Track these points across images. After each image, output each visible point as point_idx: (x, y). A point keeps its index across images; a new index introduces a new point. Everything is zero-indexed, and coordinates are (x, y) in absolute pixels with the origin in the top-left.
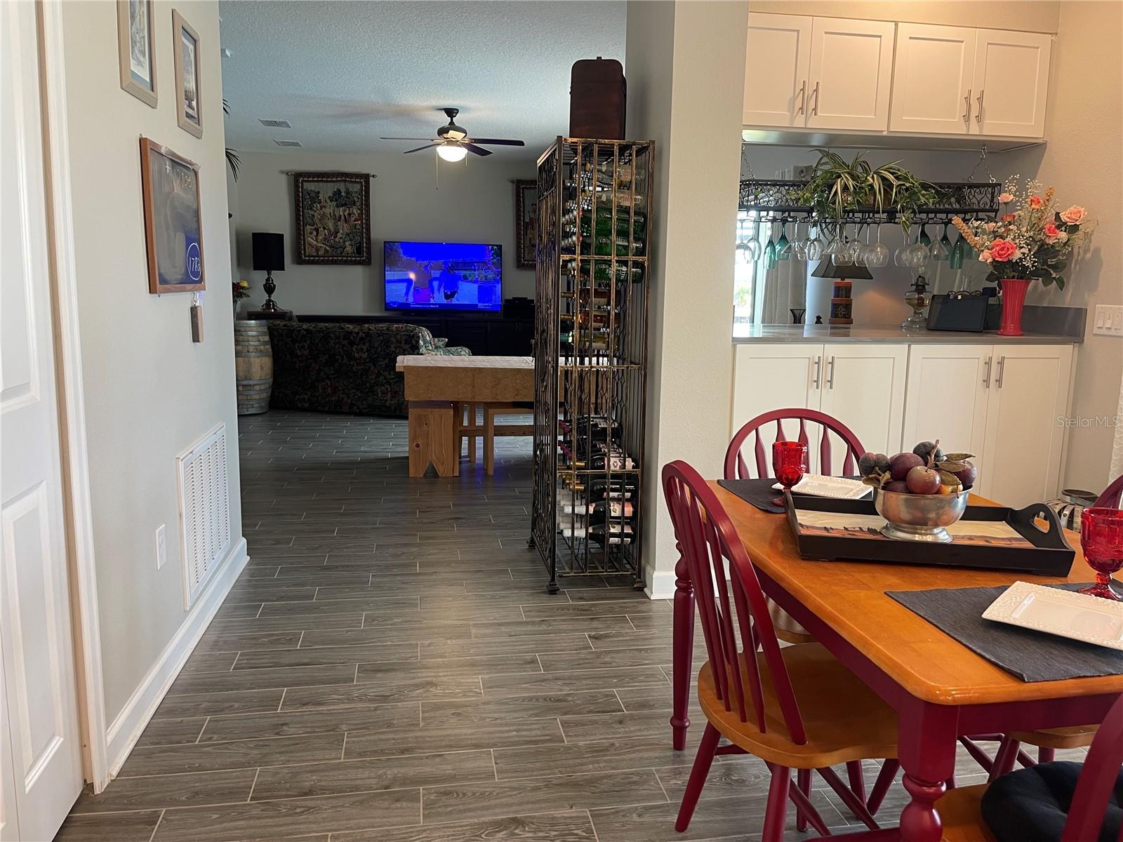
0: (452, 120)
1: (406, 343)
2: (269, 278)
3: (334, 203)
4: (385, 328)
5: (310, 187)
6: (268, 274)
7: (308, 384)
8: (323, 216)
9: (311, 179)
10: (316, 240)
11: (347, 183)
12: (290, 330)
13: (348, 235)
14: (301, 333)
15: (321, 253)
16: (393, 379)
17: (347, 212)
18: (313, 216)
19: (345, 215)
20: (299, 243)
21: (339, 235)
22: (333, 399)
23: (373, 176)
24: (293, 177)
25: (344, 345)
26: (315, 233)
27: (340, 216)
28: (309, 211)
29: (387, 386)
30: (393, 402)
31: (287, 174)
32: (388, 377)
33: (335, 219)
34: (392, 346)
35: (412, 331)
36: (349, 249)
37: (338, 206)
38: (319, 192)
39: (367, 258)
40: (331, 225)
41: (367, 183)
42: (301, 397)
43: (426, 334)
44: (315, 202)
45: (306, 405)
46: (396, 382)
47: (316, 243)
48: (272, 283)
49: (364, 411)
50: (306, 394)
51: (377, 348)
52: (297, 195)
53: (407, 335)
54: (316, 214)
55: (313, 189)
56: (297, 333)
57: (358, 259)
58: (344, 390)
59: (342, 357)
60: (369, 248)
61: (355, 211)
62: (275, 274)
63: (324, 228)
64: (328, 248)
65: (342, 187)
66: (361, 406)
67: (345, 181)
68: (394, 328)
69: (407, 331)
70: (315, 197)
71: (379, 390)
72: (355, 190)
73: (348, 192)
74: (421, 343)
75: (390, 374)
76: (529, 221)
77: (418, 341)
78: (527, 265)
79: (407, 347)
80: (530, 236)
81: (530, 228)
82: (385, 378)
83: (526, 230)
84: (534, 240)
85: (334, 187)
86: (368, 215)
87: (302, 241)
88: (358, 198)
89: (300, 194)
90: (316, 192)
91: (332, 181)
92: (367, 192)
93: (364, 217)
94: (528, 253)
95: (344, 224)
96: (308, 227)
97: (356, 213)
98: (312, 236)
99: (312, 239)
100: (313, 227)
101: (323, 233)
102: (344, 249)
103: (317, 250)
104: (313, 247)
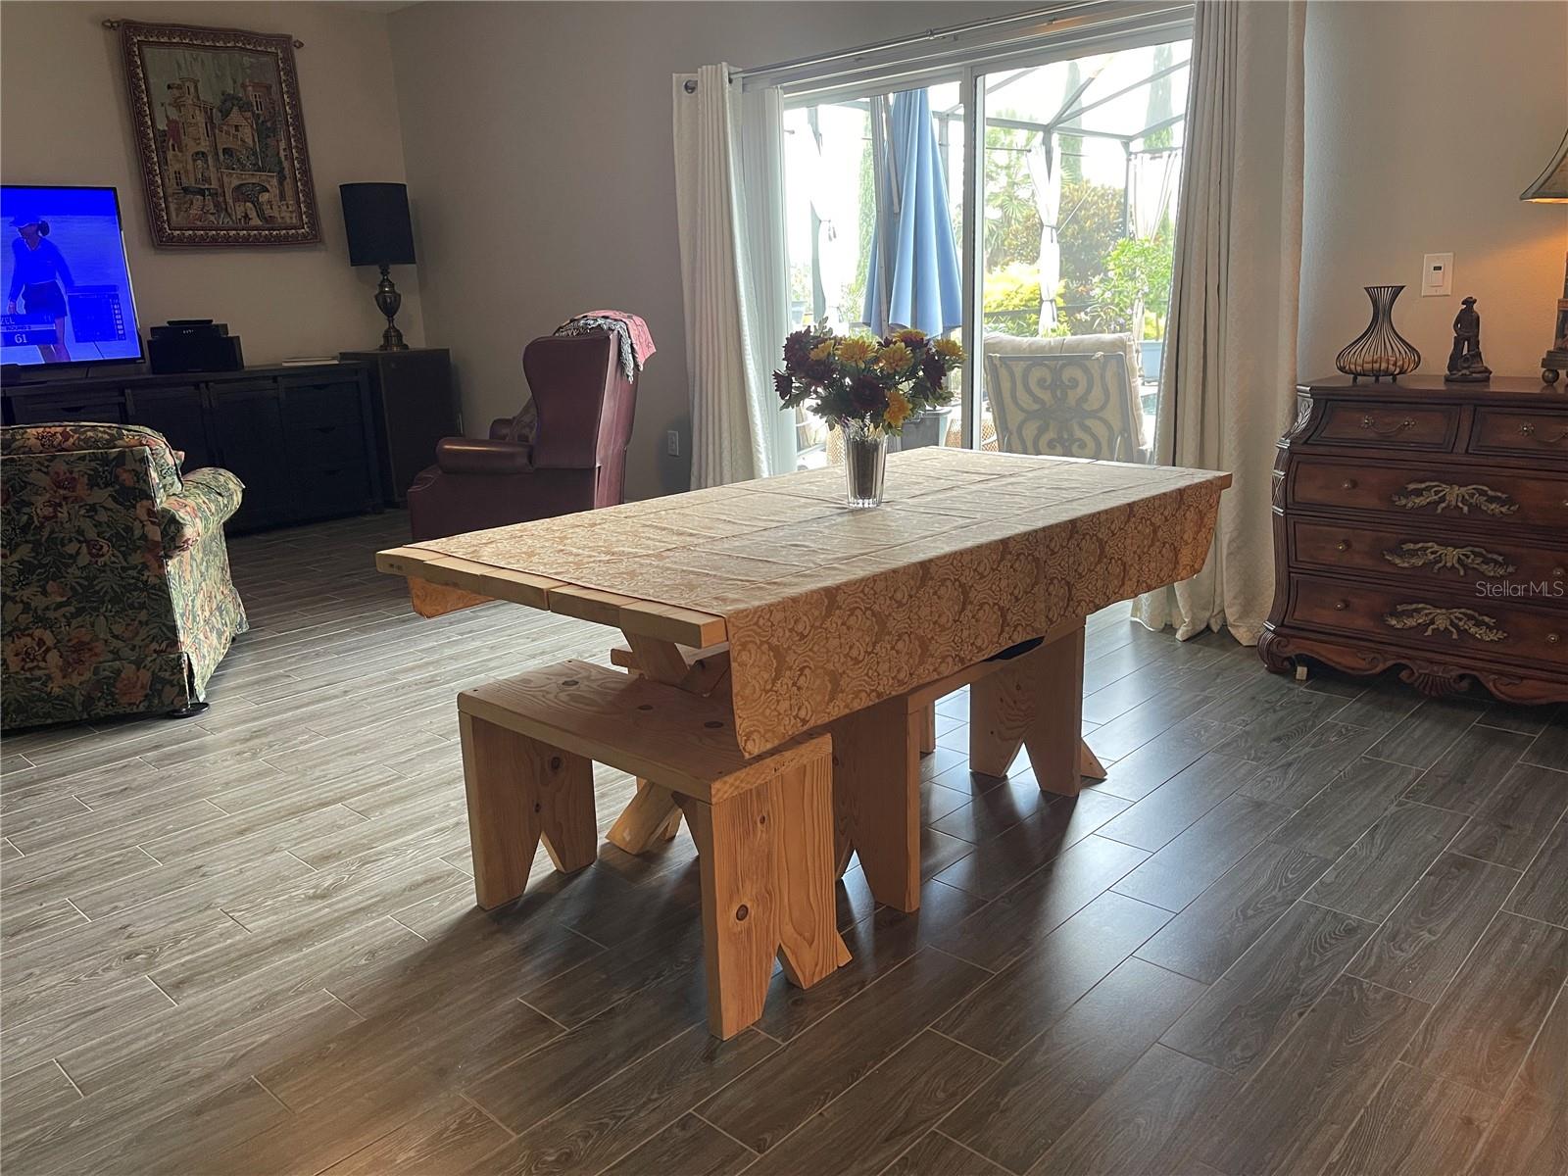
1: (93, 484)
16: (60, 605)
29: (38, 633)
32: (39, 602)
34: (40, 501)
35: (111, 443)
46: (74, 616)
53: (94, 457)
68: (33, 441)
69: (89, 443)
74: (152, 476)
75: (45, 593)
76: (166, 128)
77: (147, 473)
78: (180, 239)
79: (101, 496)
80: (174, 166)
81: (173, 146)
82: (27, 608)
83: (162, 150)
84: (187, 177)
94: (178, 210)
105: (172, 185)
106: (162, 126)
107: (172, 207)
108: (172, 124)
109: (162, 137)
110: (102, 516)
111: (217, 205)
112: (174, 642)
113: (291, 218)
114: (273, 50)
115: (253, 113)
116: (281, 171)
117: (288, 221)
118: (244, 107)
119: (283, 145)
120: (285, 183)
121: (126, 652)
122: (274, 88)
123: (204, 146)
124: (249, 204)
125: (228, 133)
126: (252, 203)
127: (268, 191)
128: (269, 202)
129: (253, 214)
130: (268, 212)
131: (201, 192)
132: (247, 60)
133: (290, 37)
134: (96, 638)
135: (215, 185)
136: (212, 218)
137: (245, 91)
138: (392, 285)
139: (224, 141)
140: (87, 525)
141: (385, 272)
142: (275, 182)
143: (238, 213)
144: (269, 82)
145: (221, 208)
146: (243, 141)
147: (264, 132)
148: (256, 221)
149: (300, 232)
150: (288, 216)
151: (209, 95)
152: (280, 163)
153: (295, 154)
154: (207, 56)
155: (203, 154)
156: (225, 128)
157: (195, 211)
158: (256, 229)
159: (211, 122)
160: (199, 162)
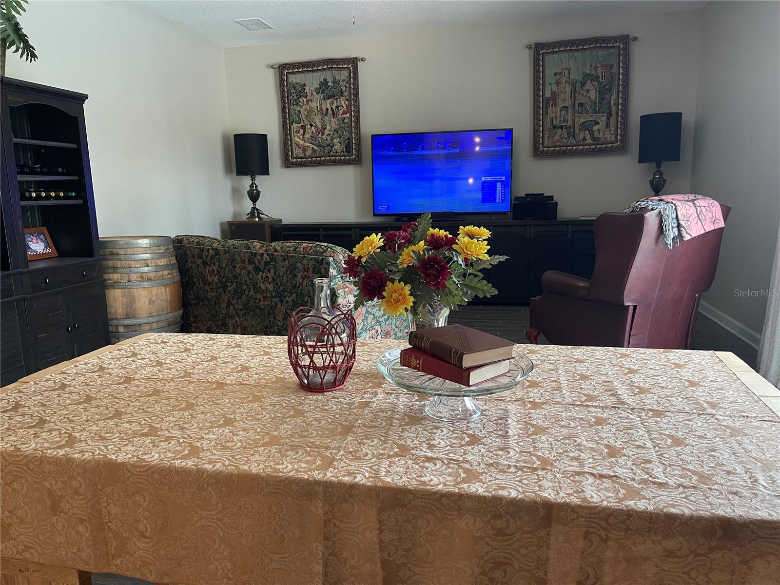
1: (313, 271)
2: (252, 184)
3: (321, 96)
4: (292, 249)
5: (295, 79)
6: (252, 180)
8: (310, 111)
9: (296, 70)
10: (304, 140)
11: (334, 72)
13: (336, 131)
15: (308, 153)
17: (335, 104)
18: (300, 112)
19: (332, 108)
20: (286, 144)
21: (327, 132)
23: (362, 60)
24: (278, 70)
25: (249, 272)
26: (301, 131)
27: (327, 109)
28: (295, 107)
31: (272, 67)
33: (322, 114)
36: (338, 147)
37: (324, 99)
38: (304, 85)
39: (357, 156)
41: (356, 68)
44: (301, 97)
47: (302, 142)
48: (256, 189)
51: (283, 277)
52: (282, 90)
53: (315, 260)
55: (298, 82)
57: (347, 158)
59: (249, 287)
60: (358, 145)
62: (260, 180)
63: (311, 125)
64: (315, 148)
65: (328, 76)
67: (332, 68)
68: (302, 249)
70: (300, 91)
72: (343, 78)
73: (335, 82)
76: (550, 96)
78: (547, 152)
80: (551, 115)
81: (552, 105)
83: (546, 108)
84: (556, 120)
85: (320, 78)
86: (357, 106)
87: (289, 142)
88: (346, 87)
89: (285, 88)
90: (301, 85)
91: (317, 70)
92: (356, 78)
93: (353, 109)
94: (549, 137)
95: (332, 119)
96: (295, 125)
97: (344, 105)
98: (299, 134)
99: (299, 138)
100: (300, 125)
101: (311, 130)
102: (332, 147)
103: (304, 150)
104: (300, 148)
105: (548, 125)
106: (548, 95)
107: (546, 136)
108: (554, 95)
109: (547, 101)
113: (611, 138)
114: (618, 44)
115: (599, 82)
116: (611, 111)
117: (609, 139)
119: (614, 97)
120: (611, 118)
122: (614, 67)
123: (568, 103)
124: (587, 132)
125: (583, 95)
126: (589, 131)
127: (599, 124)
128: (599, 130)
129: (588, 137)
130: (596, 135)
131: (562, 127)
132: (600, 53)
133: (628, 36)
135: (570, 123)
136: (565, 141)
137: (596, 71)
138: (661, 174)
139: (580, 99)
141: (659, 166)
142: (604, 118)
143: (581, 137)
144: (611, 63)
145: (571, 134)
147: (604, 92)
148: (589, 141)
149: (615, 145)
150: (609, 137)
151: (575, 76)
152: (610, 107)
153: (620, 101)
154: (578, 55)
155: (566, 107)
156: (581, 92)
157: (557, 137)
158: (588, 144)
159: (574, 91)
160: (563, 112)
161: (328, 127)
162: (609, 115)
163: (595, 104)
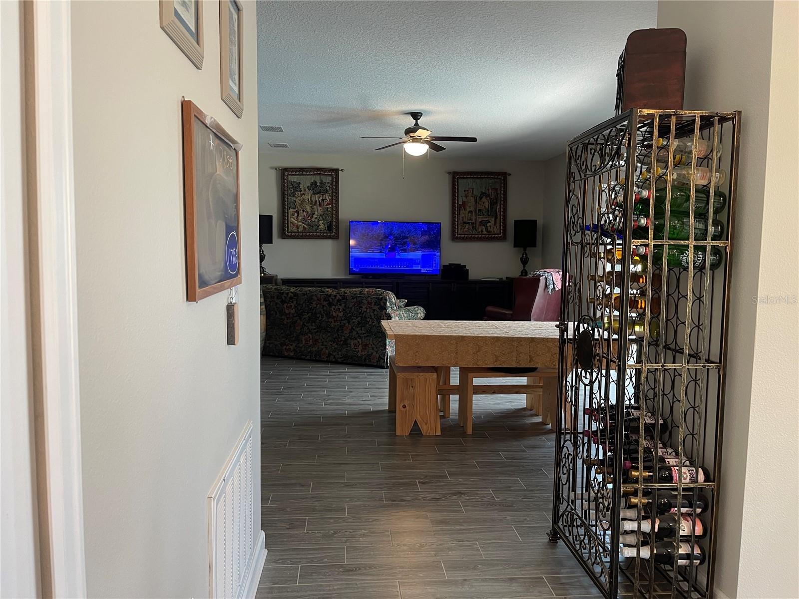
0: (417, 122)
1: (375, 305)
2: (261, 249)
3: (312, 192)
4: (358, 292)
5: (293, 179)
7: (293, 337)
8: (303, 201)
9: (294, 173)
10: (297, 220)
11: (322, 176)
12: (280, 293)
13: (321, 216)
14: (289, 296)
15: (300, 230)
16: (364, 334)
17: (321, 198)
18: (295, 201)
19: (319, 201)
20: (284, 222)
21: (315, 216)
22: (314, 349)
23: (342, 170)
24: (280, 172)
25: (323, 306)
26: (296, 215)
27: (316, 201)
28: (292, 198)
29: (358, 339)
30: (363, 353)
31: (276, 169)
32: (360, 332)
33: (312, 204)
34: (364, 307)
35: (380, 295)
36: (322, 226)
37: (314, 194)
38: (300, 183)
39: (336, 233)
40: (308, 208)
41: (337, 175)
42: (288, 347)
43: (392, 297)
44: (296, 191)
45: (292, 354)
46: (366, 337)
47: (296, 222)
48: (263, 254)
49: (339, 360)
50: (292, 345)
51: (351, 308)
52: (283, 185)
53: (377, 298)
54: (297, 200)
55: (295, 180)
56: (286, 295)
57: (329, 234)
58: (322, 343)
59: (322, 315)
60: (337, 226)
61: (327, 197)
62: (266, 247)
63: (303, 211)
64: (306, 226)
65: (318, 179)
66: (337, 356)
67: (320, 174)
68: (365, 292)
69: (376, 294)
70: (297, 187)
71: (352, 342)
72: (328, 181)
73: (322, 183)
74: (388, 304)
75: (361, 330)
77: (386, 303)
78: (460, 238)
79: (376, 308)
82: (357, 333)
85: (311, 179)
86: (337, 201)
87: (286, 221)
88: (330, 187)
89: (286, 184)
90: (297, 183)
91: (310, 175)
92: (337, 182)
93: (334, 202)
94: (461, 229)
95: (319, 208)
96: (291, 210)
97: (328, 199)
98: (294, 216)
99: (294, 219)
100: (295, 210)
101: (302, 214)
102: (318, 226)
103: (298, 227)
104: (294, 225)
105: (460, 221)
106: (460, 203)
108: (464, 202)
109: (460, 206)
110: (376, 313)
111: (473, 227)
112: (385, 348)
114: (500, 177)
115: (490, 198)
116: (497, 215)
118: (488, 196)
119: (498, 207)
120: (497, 220)
121: (375, 349)
122: (498, 190)
123: (472, 209)
124: (483, 227)
125: (481, 204)
126: (485, 226)
127: (490, 222)
128: (490, 226)
129: (484, 230)
130: (489, 229)
131: (469, 223)
132: (491, 181)
133: (506, 173)
134: (370, 344)
135: (474, 221)
136: (471, 231)
138: (526, 255)
139: (479, 207)
140: (372, 314)
141: (525, 250)
142: (493, 219)
144: (497, 187)
146: (485, 207)
147: (493, 204)
148: (485, 232)
149: (499, 235)
150: (496, 230)
151: (477, 193)
152: (496, 213)
153: (502, 210)
154: (478, 181)
155: (472, 211)
156: (480, 203)
157: (466, 229)
158: (485, 235)
159: (476, 201)
160: (470, 214)
161: (316, 213)
162: (496, 218)
163: (488, 211)
